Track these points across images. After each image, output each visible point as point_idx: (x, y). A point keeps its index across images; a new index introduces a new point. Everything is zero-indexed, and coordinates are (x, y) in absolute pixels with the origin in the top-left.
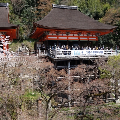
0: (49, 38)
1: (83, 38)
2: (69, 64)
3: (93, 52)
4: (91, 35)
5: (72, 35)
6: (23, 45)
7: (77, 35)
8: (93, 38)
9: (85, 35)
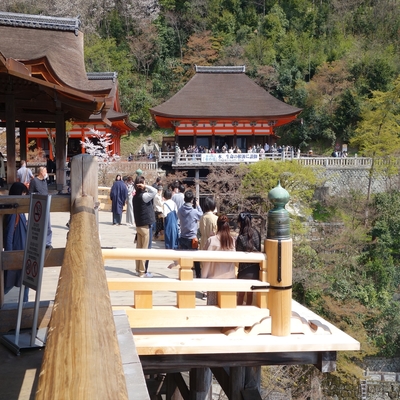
0: (180, 131)
1: (244, 130)
2: (197, 174)
3: (239, 157)
4: (259, 125)
5: (222, 125)
6: (150, 142)
7: (230, 125)
8: (264, 130)
9: (248, 125)
